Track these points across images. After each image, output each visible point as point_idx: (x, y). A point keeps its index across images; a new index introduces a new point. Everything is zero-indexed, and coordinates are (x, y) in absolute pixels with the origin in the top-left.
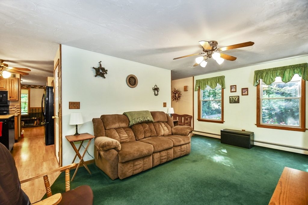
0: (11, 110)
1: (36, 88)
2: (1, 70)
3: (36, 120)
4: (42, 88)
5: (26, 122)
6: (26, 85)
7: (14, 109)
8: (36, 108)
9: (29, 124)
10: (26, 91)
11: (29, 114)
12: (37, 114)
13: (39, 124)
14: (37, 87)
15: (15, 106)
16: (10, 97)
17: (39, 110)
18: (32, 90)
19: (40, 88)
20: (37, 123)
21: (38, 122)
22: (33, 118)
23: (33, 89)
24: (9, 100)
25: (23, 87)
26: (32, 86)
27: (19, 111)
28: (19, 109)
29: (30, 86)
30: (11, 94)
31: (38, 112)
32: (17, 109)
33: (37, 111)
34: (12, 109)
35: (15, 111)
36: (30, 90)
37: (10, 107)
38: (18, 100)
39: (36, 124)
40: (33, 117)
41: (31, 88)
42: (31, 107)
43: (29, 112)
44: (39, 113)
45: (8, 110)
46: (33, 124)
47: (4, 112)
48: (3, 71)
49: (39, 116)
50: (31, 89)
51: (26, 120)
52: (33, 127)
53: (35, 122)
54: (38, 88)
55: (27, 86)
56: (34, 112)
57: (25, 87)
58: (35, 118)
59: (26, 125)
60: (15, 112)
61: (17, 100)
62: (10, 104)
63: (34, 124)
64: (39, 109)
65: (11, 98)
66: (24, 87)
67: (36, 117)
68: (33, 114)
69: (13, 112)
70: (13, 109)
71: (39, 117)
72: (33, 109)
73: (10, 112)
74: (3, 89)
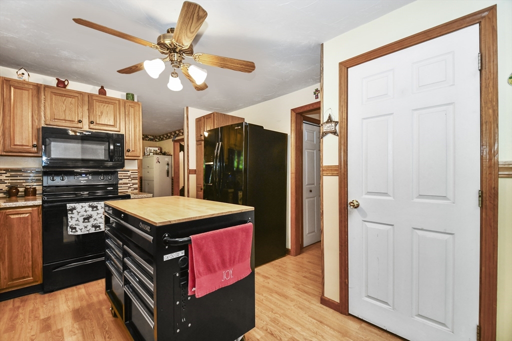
0: (121, 184)
7: (127, 181)
15: (129, 173)
16: (128, 151)
24: (125, 157)
32: (133, 181)
34: (121, 179)
35: (129, 185)
37: (119, 175)
45: (115, 183)
60: (129, 188)
61: (141, 157)
65: (130, 154)
69: (124, 188)
70: (124, 181)
73: (119, 188)
74: (113, 130)
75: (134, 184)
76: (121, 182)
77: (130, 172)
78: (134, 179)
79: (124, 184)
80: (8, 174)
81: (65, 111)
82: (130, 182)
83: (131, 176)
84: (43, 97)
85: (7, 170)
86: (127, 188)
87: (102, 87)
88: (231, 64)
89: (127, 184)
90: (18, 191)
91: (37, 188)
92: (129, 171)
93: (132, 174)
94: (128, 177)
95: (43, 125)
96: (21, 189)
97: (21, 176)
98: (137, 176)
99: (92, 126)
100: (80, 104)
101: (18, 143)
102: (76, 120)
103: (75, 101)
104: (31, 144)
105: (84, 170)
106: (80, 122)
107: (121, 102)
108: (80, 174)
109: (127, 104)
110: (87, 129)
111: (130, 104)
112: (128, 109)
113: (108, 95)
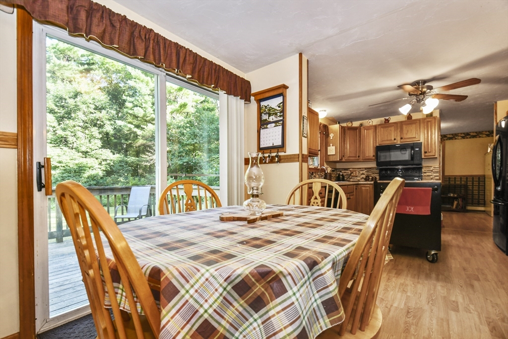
0: (425, 176)
1: (456, 139)
2: (423, 99)
3: (456, 198)
7: (430, 174)
8: (455, 177)
12: (458, 187)
13: (462, 207)
14: (459, 136)
15: (432, 169)
16: (425, 152)
17: (461, 181)
18: (449, 143)
19: (463, 138)
20: (458, 204)
21: (460, 202)
22: (452, 195)
23: (451, 141)
24: (423, 157)
26: (448, 136)
27: (438, 178)
28: (438, 175)
29: (444, 136)
30: (426, 147)
32: (435, 174)
33: (458, 183)
34: (425, 173)
35: (431, 177)
36: (445, 143)
37: (423, 170)
38: (438, 157)
39: (456, 207)
40: (449, 192)
41: (447, 140)
42: (446, 174)
44: (461, 185)
45: (420, 175)
46: (449, 206)
47: (415, 179)
48: (426, 100)
49: (461, 192)
52: (451, 211)
53: (455, 203)
54: (460, 138)
56: (452, 183)
58: (456, 196)
61: (436, 156)
62: (424, 165)
63: (453, 205)
64: (461, 179)
65: (427, 154)
67: (456, 193)
68: (449, 186)
69: (427, 179)
70: (428, 174)
71: (461, 194)
72: (449, 179)
73: (423, 179)
74: (415, 141)
75: (435, 176)
76: (425, 174)
77: (433, 167)
78: (436, 172)
80: (366, 171)
81: (387, 135)
83: (434, 170)
84: (377, 130)
85: (366, 169)
87: (409, 115)
90: (369, 178)
91: (377, 177)
92: (431, 167)
94: (430, 171)
95: (378, 145)
96: (370, 178)
97: (372, 171)
98: (438, 171)
99: (402, 140)
100: (396, 130)
101: (367, 155)
102: (393, 139)
103: (393, 128)
104: (372, 155)
105: (400, 167)
106: (395, 139)
107: (421, 121)
108: (398, 169)
109: (426, 121)
110: (399, 143)
111: (428, 120)
112: (426, 124)
113: (413, 118)
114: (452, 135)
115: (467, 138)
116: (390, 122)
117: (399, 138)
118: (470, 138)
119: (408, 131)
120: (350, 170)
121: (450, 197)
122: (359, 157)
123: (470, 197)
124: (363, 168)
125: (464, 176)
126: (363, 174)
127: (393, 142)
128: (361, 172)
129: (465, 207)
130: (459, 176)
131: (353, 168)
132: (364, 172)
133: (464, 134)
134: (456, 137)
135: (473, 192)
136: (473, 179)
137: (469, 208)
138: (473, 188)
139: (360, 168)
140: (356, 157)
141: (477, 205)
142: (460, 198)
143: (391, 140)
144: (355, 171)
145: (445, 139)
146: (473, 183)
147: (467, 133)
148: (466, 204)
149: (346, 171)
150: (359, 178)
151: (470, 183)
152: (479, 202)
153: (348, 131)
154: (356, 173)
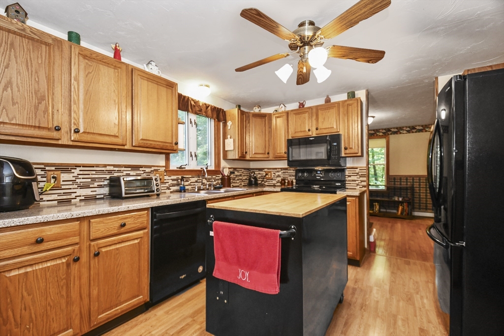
0: (349, 181)
1: (401, 133)
3: (402, 203)
4: (414, 131)
5: (382, 204)
6: (382, 129)
7: (355, 178)
8: (401, 178)
9: (388, 211)
10: (383, 142)
11: (388, 188)
12: (404, 189)
13: (408, 214)
14: (403, 130)
15: (357, 171)
16: (346, 149)
17: (407, 182)
18: (393, 138)
19: (409, 132)
20: (403, 209)
21: (406, 208)
22: (396, 199)
23: (396, 135)
24: (343, 155)
25: (377, 135)
26: (393, 130)
27: (365, 184)
28: (365, 179)
29: (389, 130)
30: (346, 140)
31: (405, 186)
32: (361, 179)
33: (404, 184)
34: (350, 176)
35: (357, 182)
36: (389, 138)
37: (347, 172)
38: (362, 156)
39: (402, 213)
40: (395, 195)
41: (391, 134)
42: (391, 173)
43: (387, 184)
44: (407, 187)
45: (343, 179)
46: (395, 211)
47: (337, 184)
49: (407, 195)
50: (390, 136)
51: (383, 201)
52: (395, 217)
53: (400, 208)
54: (405, 132)
55: (384, 131)
56: (398, 185)
57: (381, 134)
58: (400, 199)
59: (382, 210)
60: (358, 185)
61: (360, 154)
62: (348, 165)
63: (398, 211)
65: (347, 151)
66: (378, 133)
67: (401, 197)
68: (395, 188)
69: (353, 185)
70: (352, 178)
71: (407, 197)
72: (395, 179)
73: (347, 185)
74: (333, 131)
75: (362, 181)
76: (349, 178)
77: (359, 169)
78: (362, 176)
79: (353, 181)
80: (282, 172)
81: (300, 125)
82: (358, 179)
83: (360, 173)
84: (290, 118)
85: (281, 169)
86: (356, 185)
87: (328, 96)
88: (354, 16)
89: (355, 181)
90: (285, 182)
92: (357, 168)
93: (360, 171)
94: (356, 174)
95: (290, 138)
96: (287, 181)
97: (287, 172)
98: (365, 173)
99: (318, 132)
100: (311, 117)
101: (278, 152)
102: (307, 130)
103: (306, 115)
104: (284, 152)
105: (320, 168)
106: (309, 130)
107: (341, 105)
108: (317, 171)
109: (346, 104)
110: (314, 135)
111: (348, 102)
112: (346, 108)
113: (332, 101)
114: (397, 128)
115: (413, 132)
116: (305, 106)
117: (314, 129)
118: (416, 132)
119: (324, 119)
120: (265, 170)
121: (395, 202)
122: (268, 153)
123: (416, 200)
124: (279, 169)
125: (410, 176)
126: (279, 176)
127: (306, 134)
128: (277, 174)
129: (411, 213)
130: (405, 176)
131: (268, 169)
132: (280, 173)
133: (409, 127)
134: (401, 131)
135: (420, 195)
136: (420, 180)
137: (416, 214)
138: (420, 190)
139: (276, 169)
140: (265, 154)
141: (424, 210)
142: (405, 202)
143: (305, 131)
144: (270, 172)
145: (389, 133)
146: (420, 185)
147: (413, 127)
148: (413, 209)
149: (261, 172)
150: (274, 182)
151: (416, 185)
152: (426, 206)
153: (254, 119)
154: (271, 175)
